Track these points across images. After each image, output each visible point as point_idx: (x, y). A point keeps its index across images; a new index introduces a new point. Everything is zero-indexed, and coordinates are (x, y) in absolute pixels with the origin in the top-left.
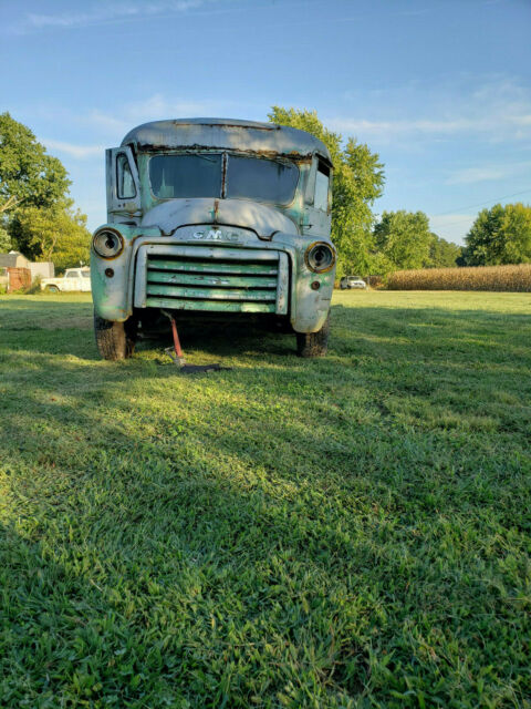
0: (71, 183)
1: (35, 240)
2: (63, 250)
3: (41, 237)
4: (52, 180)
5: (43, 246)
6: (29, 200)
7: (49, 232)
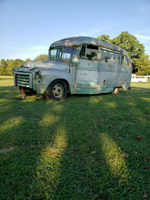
0: (145, 51)
1: (136, 68)
2: (144, 70)
3: (138, 67)
4: (140, 50)
5: (138, 69)
6: (133, 57)
7: (141, 65)
